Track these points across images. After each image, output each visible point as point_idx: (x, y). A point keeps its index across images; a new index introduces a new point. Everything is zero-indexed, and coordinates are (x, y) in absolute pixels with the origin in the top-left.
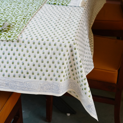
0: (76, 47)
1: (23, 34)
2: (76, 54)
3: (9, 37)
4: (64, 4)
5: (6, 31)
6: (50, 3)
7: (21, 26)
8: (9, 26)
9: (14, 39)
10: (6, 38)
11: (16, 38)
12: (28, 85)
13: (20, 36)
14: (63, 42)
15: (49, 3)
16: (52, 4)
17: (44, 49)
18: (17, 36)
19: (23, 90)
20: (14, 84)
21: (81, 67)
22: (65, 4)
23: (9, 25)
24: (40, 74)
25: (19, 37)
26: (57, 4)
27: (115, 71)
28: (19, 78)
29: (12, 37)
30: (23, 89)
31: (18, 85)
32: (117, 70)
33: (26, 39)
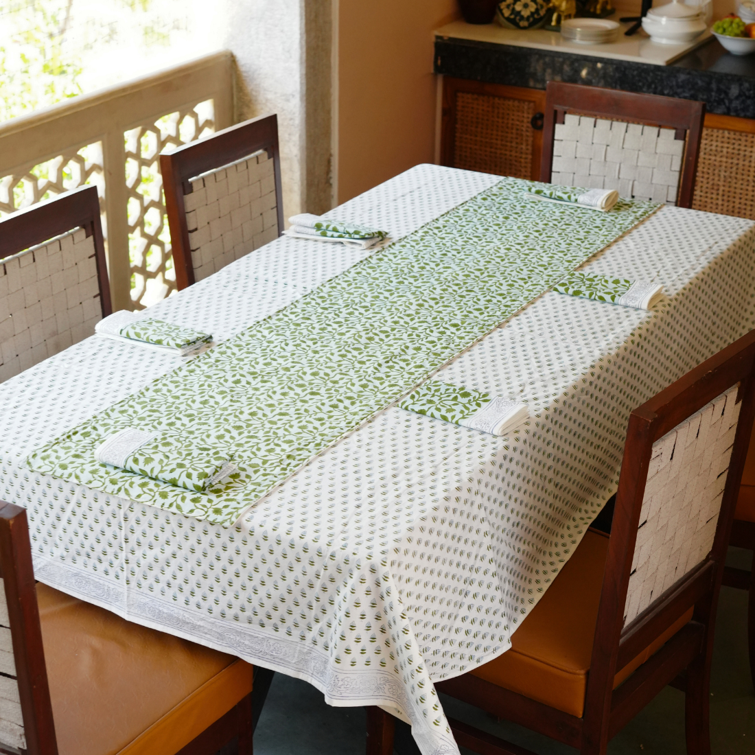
0: (387, 573)
1: (260, 508)
2: (388, 593)
3: (217, 511)
4: (450, 420)
5: (217, 491)
6: (409, 408)
7: (267, 482)
8: (235, 476)
9: (226, 520)
10: (206, 512)
11: (234, 519)
12: (272, 648)
13: (248, 515)
14: (354, 554)
15: (404, 407)
16: (413, 410)
17: (305, 562)
18: (240, 511)
19: (259, 658)
20: (238, 638)
21: (405, 631)
22: (453, 417)
23: (238, 471)
24: (300, 625)
25: (243, 515)
26: (429, 413)
27: (575, 674)
28: (247, 625)
29: (223, 514)
30: (260, 655)
31: (247, 642)
32: (583, 672)
33: (261, 526)
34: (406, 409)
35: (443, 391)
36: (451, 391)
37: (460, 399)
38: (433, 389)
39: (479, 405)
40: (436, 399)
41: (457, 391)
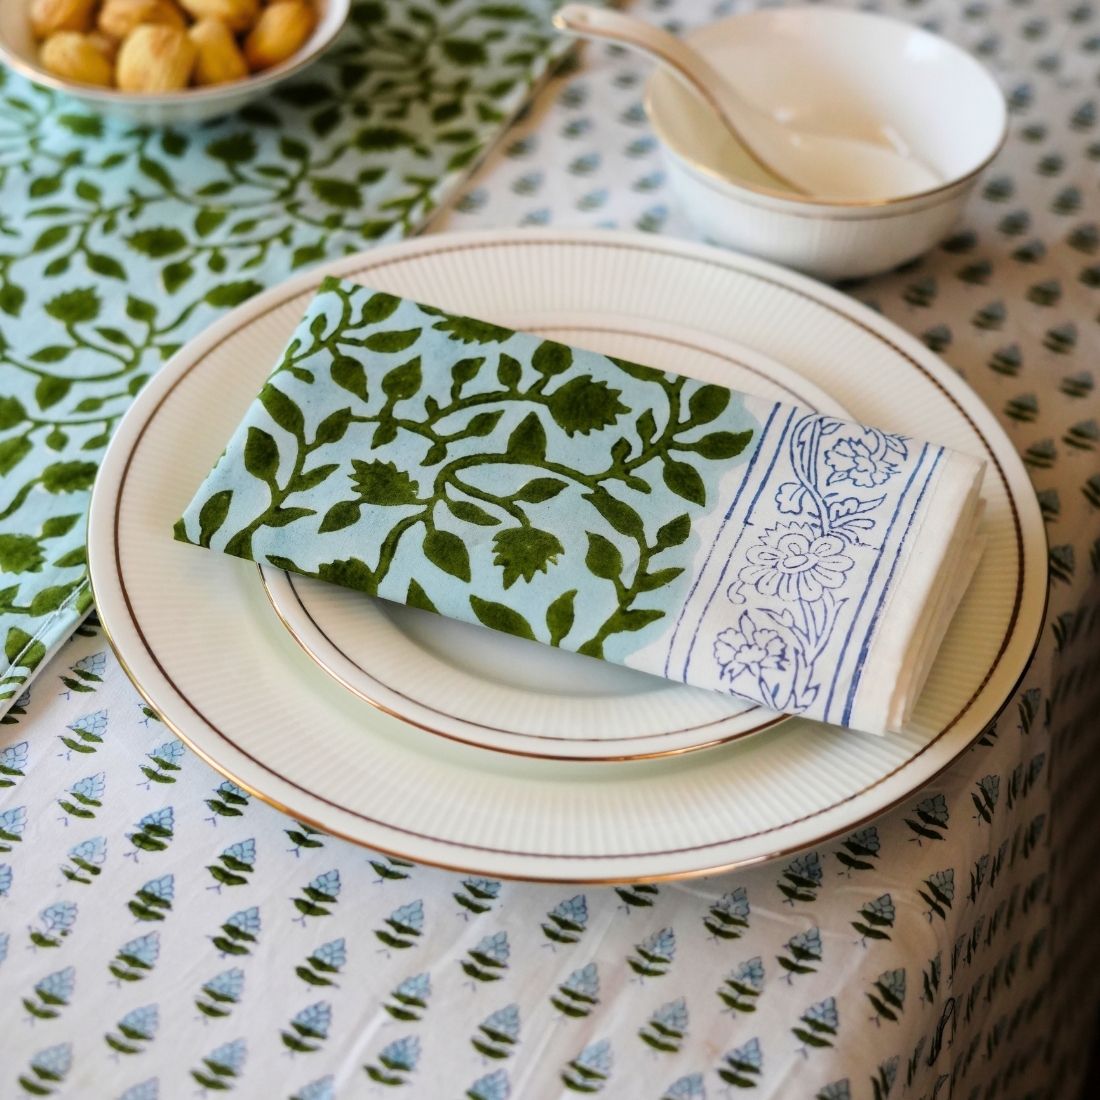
34: (240, 547)
35: (436, 383)
36: (487, 380)
37: (559, 444)
38: (378, 366)
39: (686, 483)
40: (406, 453)
41: (529, 377)
